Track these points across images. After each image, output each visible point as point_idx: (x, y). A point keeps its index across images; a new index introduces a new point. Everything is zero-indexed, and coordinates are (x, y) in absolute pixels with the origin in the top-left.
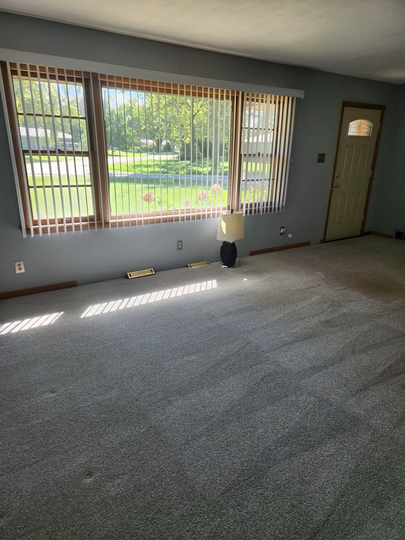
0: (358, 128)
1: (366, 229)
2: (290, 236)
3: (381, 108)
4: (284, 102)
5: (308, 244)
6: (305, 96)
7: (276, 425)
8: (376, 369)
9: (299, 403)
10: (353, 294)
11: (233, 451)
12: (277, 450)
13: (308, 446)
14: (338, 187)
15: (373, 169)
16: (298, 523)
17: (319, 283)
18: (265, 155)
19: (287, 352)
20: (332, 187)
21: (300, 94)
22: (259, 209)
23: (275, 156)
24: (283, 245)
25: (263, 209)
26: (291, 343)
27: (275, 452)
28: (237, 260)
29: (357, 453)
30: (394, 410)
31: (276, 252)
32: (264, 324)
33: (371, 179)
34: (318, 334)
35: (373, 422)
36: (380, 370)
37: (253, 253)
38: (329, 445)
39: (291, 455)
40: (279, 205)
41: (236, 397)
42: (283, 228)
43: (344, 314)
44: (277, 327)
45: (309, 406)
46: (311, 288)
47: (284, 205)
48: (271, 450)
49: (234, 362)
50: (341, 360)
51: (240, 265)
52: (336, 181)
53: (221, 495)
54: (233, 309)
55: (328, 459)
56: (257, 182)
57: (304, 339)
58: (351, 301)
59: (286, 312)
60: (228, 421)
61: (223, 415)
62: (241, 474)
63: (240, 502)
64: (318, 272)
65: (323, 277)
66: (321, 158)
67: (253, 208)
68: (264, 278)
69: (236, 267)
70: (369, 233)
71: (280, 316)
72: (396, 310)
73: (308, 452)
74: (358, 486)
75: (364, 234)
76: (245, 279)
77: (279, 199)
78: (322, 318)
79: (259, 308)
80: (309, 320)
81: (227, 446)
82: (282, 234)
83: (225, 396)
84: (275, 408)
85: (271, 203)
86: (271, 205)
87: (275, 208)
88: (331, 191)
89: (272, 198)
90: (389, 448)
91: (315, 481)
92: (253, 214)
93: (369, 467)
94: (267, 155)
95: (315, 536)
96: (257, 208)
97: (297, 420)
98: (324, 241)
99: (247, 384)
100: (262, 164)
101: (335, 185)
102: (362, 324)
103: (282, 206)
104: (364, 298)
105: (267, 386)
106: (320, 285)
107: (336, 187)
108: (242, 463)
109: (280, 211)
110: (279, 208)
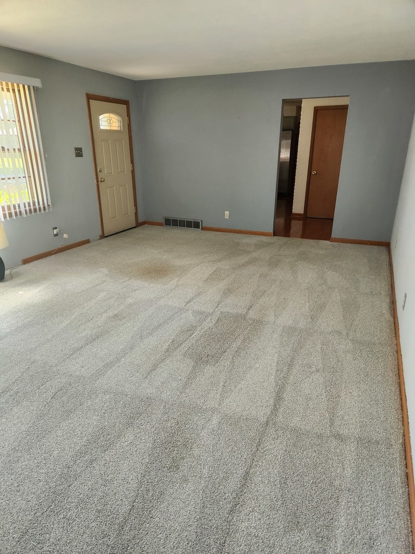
0: (109, 121)
1: (141, 220)
2: (65, 236)
3: (126, 103)
4: (19, 91)
5: (87, 242)
6: (42, 85)
7: (73, 439)
8: (162, 346)
9: (95, 405)
10: (137, 283)
11: (26, 488)
12: (78, 463)
13: (107, 445)
14: (104, 181)
15: (132, 162)
16: (106, 525)
17: (104, 279)
18: (11, 150)
19: (78, 358)
20: (98, 181)
21: (37, 83)
22: (20, 212)
23: (25, 150)
24: (60, 247)
25: (26, 211)
26: (82, 347)
27: (75, 467)
28: (7, 272)
29: (153, 430)
30: (180, 378)
31: (54, 256)
32: (49, 337)
33: (133, 172)
34: (107, 330)
35: (164, 395)
36: (165, 347)
37: (26, 261)
38: (127, 435)
39: (92, 461)
40: (44, 204)
41: (23, 428)
42: (56, 228)
43: (130, 305)
44: (64, 335)
45: (106, 405)
46: (96, 286)
47: (50, 203)
48: (70, 466)
49: (17, 389)
50: (132, 348)
51: (12, 277)
52: (100, 176)
53: (17, 544)
54: (8, 331)
55: (128, 448)
56: (9, 181)
57: (95, 340)
58: (135, 291)
59: (73, 317)
60: (16, 459)
61: (9, 455)
62: (38, 509)
63: (41, 539)
64: (102, 269)
65: (107, 272)
66: (79, 152)
67: (13, 211)
68: (44, 286)
69: (7, 281)
70: (144, 223)
71: (67, 323)
72: (173, 289)
73: (109, 451)
74: (156, 461)
75: (139, 225)
76: (20, 293)
77: (43, 197)
78: (111, 314)
79: (42, 321)
80: (97, 319)
81: (18, 486)
82: (56, 235)
83: (9, 432)
84: (70, 421)
85: (34, 203)
86: (34, 205)
87: (40, 208)
88: (98, 186)
89: (33, 197)
90: (178, 414)
91: (118, 475)
92: (14, 217)
93: (164, 438)
94: (14, 150)
95: (123, 529)
96: (18, 210)
97: (95, 424)
98: (103, 236)
99: (35, 408)
100: (10, 159)
101: (99, 180)
102: (147, 309)
103: (48, 205)
104: (146, 284)
105: (59, 402)
106: (105, 281)
107: (101, 181)
108: (38, 497)
109: (47, 211)
110: (44, 208)
